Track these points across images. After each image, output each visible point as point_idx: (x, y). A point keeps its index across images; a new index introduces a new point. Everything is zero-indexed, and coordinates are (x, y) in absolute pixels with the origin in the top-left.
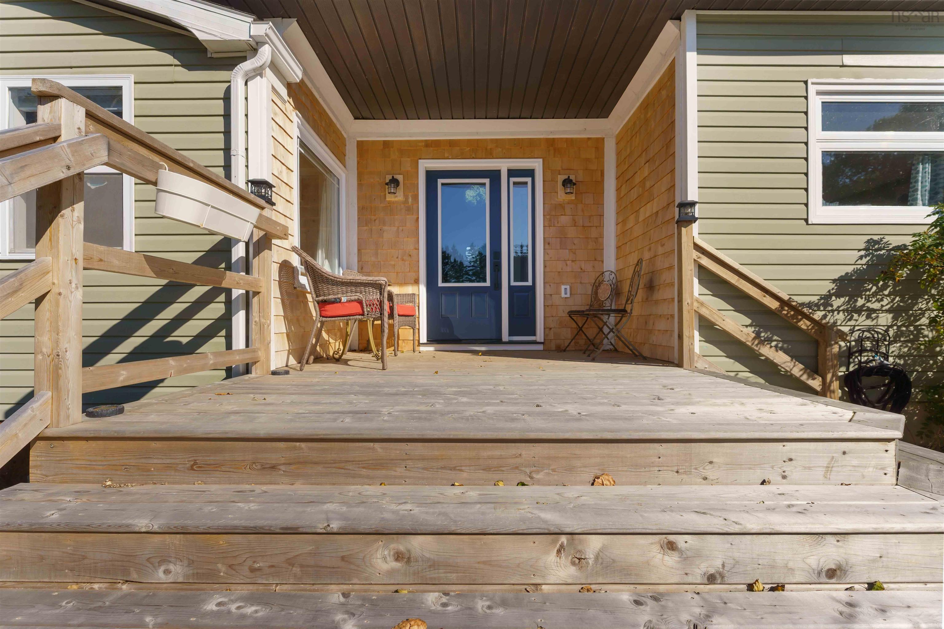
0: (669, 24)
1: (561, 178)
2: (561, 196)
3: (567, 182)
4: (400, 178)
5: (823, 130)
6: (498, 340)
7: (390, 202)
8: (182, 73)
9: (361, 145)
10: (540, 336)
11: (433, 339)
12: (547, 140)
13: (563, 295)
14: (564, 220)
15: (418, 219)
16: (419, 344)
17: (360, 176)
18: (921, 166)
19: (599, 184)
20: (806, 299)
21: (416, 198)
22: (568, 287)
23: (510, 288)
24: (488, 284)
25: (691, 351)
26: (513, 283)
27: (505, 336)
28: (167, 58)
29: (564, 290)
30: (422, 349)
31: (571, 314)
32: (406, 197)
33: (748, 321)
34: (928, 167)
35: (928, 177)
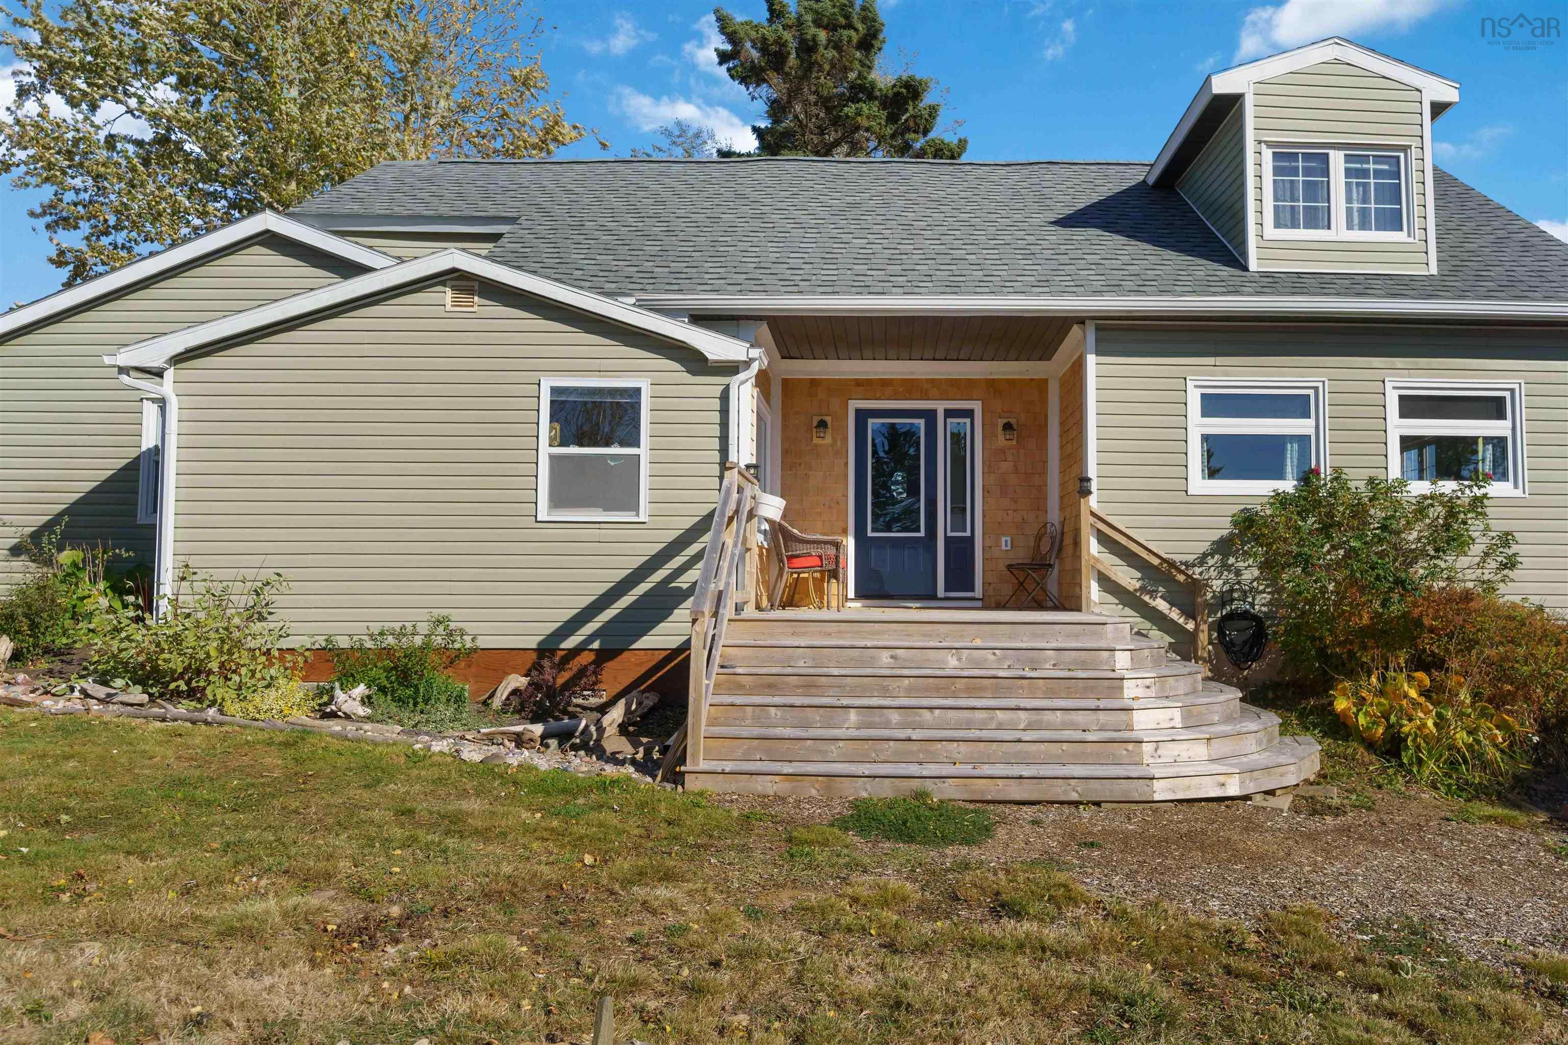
0: (1075, 327)
1: (1001, 422)
2: (1001, 440)
3: (1008, 427)
4: (828, 419)
5: (1203, 415)
6: (934, 597)
7: (816, 445)
8: (688, 377)
9: (785, 382)
10: (978, 592)
11: (861, 594)
12: (987, 380)
13: (1004, 547)
14: (1006, 466)
15: (847, 464)
16: (847, 599)
17: (785, 417)
18: (1289, 446)
19: (1042, 430)
20: (1184, 558)
21: (845, 439)
22: (1009, 539)
23: (947, 538)
24: (922, 534)
25: (1088, 598)
26: (949, 534)
27: (941, 592)
28: (677, 366)
29: (1005, 542)
30: (849, 604)
31: (1009, 567)
32: (834, 440)
33: (1139, 575)
34: (1296, 446)
35: (1295, 455)
